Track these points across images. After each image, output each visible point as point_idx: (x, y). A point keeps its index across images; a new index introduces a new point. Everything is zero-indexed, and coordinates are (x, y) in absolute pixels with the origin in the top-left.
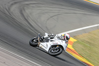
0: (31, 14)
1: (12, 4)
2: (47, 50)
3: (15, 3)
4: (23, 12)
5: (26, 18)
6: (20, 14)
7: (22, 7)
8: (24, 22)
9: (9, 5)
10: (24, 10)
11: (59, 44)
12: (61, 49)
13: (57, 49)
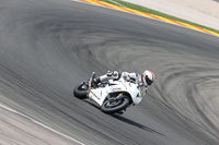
0: (210, 98)
1: (170, 78)
2: (100, 103)
3: (177, 74)
4: (194, 94)
5: (201, 108)
6: (186, 100)
7: (191, 83)
8: (196, 118)
9: (164, 78)
10: (196, 90)
11: (123, 89)
12: (126, 101)
13: (117, 100)
